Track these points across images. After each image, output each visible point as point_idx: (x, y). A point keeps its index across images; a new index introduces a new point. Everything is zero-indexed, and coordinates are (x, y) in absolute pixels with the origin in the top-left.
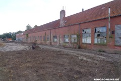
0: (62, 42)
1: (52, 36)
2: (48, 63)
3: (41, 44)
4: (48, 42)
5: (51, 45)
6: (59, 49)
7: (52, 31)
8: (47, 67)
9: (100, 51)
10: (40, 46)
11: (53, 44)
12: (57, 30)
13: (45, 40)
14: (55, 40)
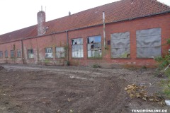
0: (42, 58)
1: (25, 50)
2: (25, 88)
3: (6, 63)
4: (19, 60)
5: (24, 63)
6: (38, 68)
7: (24, 42)
8: (23, 95)
9: (95, 66)
10: (6, 67)
11: (27, 61)
12: (34, 41)
13: (13, 57)
14: (32, 56)
